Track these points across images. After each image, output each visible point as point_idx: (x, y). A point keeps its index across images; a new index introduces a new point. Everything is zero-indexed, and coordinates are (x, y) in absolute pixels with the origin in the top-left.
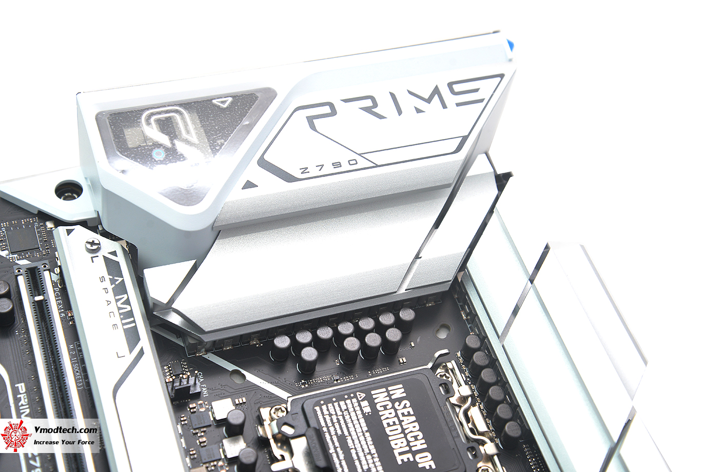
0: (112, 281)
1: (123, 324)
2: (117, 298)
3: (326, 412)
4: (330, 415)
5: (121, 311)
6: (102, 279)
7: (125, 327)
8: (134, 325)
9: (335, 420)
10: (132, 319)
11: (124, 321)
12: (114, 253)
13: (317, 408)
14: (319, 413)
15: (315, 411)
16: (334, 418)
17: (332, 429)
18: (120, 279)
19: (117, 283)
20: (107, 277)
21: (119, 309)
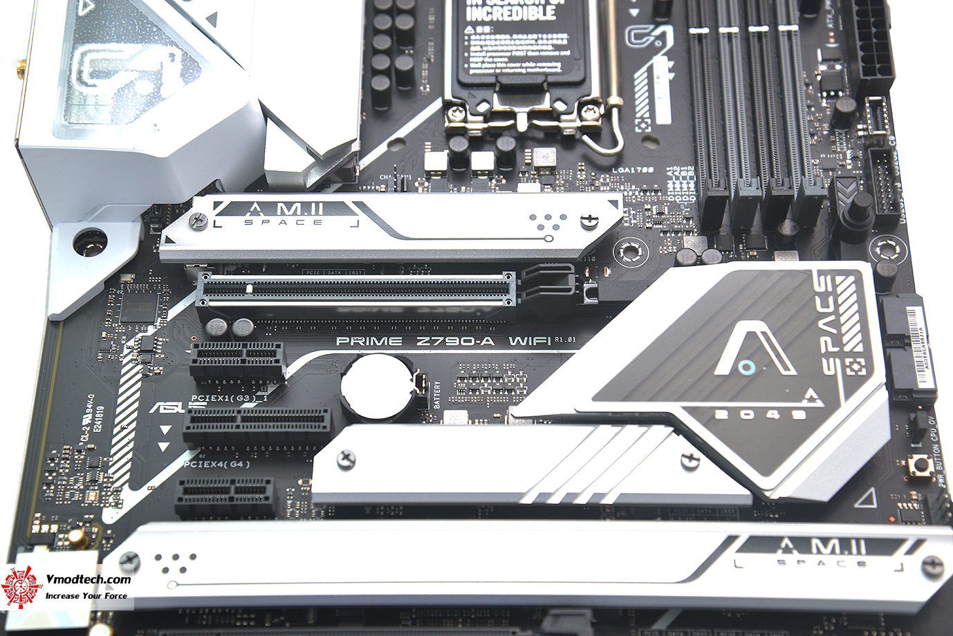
0: (255, 213)
1: (317, 214)
2: (279, 213)
3: (479, 65)
4: (483, 62)
5: (299, 212)
6: (248, 223)
7: (321, 212)
8: (321, 205)
9: (491, 60)
10: (313, 205)
11: (313, 212)
12: (216, 204)
13: (472, 72)
14: (478, 71)
15: (474, 75)
16: (486, 60)
17: (499, 65)
18: (255, 205)
19: (259, 209)
20: (248, 217)
21: (295, 214)
